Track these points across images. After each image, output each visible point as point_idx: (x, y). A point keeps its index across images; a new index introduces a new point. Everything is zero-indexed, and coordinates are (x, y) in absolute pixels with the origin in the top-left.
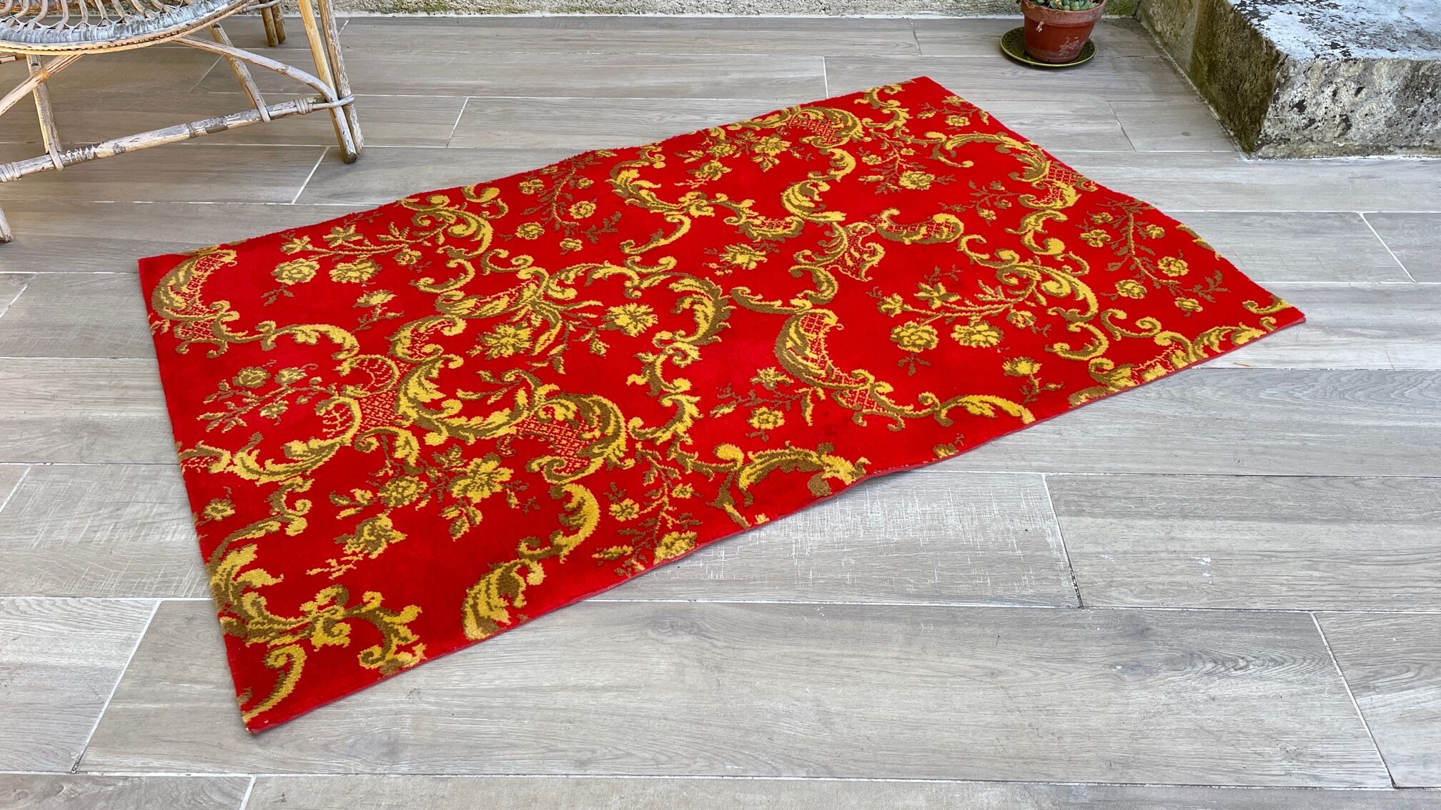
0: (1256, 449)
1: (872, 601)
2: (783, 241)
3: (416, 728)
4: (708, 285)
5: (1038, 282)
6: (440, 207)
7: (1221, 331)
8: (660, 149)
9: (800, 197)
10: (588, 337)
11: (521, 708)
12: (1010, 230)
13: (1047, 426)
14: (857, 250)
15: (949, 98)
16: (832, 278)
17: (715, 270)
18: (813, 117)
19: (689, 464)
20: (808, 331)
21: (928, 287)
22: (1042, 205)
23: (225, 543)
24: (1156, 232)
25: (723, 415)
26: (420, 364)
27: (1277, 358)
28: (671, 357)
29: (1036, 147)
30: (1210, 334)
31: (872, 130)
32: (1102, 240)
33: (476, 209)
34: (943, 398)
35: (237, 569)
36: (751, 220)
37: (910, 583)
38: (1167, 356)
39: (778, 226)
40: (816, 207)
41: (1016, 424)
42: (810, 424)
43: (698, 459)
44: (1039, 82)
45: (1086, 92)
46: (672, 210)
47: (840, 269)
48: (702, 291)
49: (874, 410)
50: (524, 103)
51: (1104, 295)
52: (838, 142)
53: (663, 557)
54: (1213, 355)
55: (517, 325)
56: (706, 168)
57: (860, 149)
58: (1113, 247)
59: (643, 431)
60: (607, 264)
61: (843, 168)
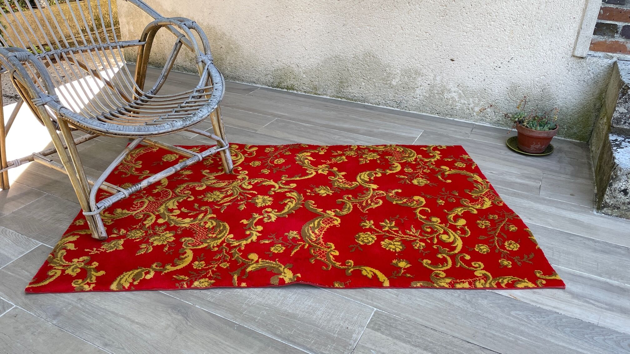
0: (487, 334)
1: (259, 331)
2: (345, 189)
3: (70, 311)
4: (300, 196)
5: (440, 233)
6: (233, 149)
7: (512, 279)
8: (327, 148)
10: (242, 203)
11: (105, 318)
12: (446, 211)
13: (394, 291)
15: (464, 155)
16: (352, 207)
17: (308, 192)
19: (236, 256)
20: (323, 223)
22: (470, 205)
23: (72, 233)
24: (513, 228)
25: (264, 243)
26: (180, 196)
27: (535, 300)
28: (264, 217)
29: (487, 182)
30: (506, 278)
32: (485, 226)
33: (244, 153)
34: (355, 265)
35: (68, 241)
37: (280, 329)
38: (475, 281)
41: (378, 284)
42: (292, 255)
43: (240, 256)
44: (515, 159)
45: (535, 167)
46: (312, 169)
48: (296, 198)
49: (323, 259)
50: (294, 124)
51: (467, 247)
52: (400, 161)
53: (196, 285)
54: (499, 287)
55: (221, 192)
56: (338, 158)
58: (488, 230)
59: (230, 240)
60: (272, 181)
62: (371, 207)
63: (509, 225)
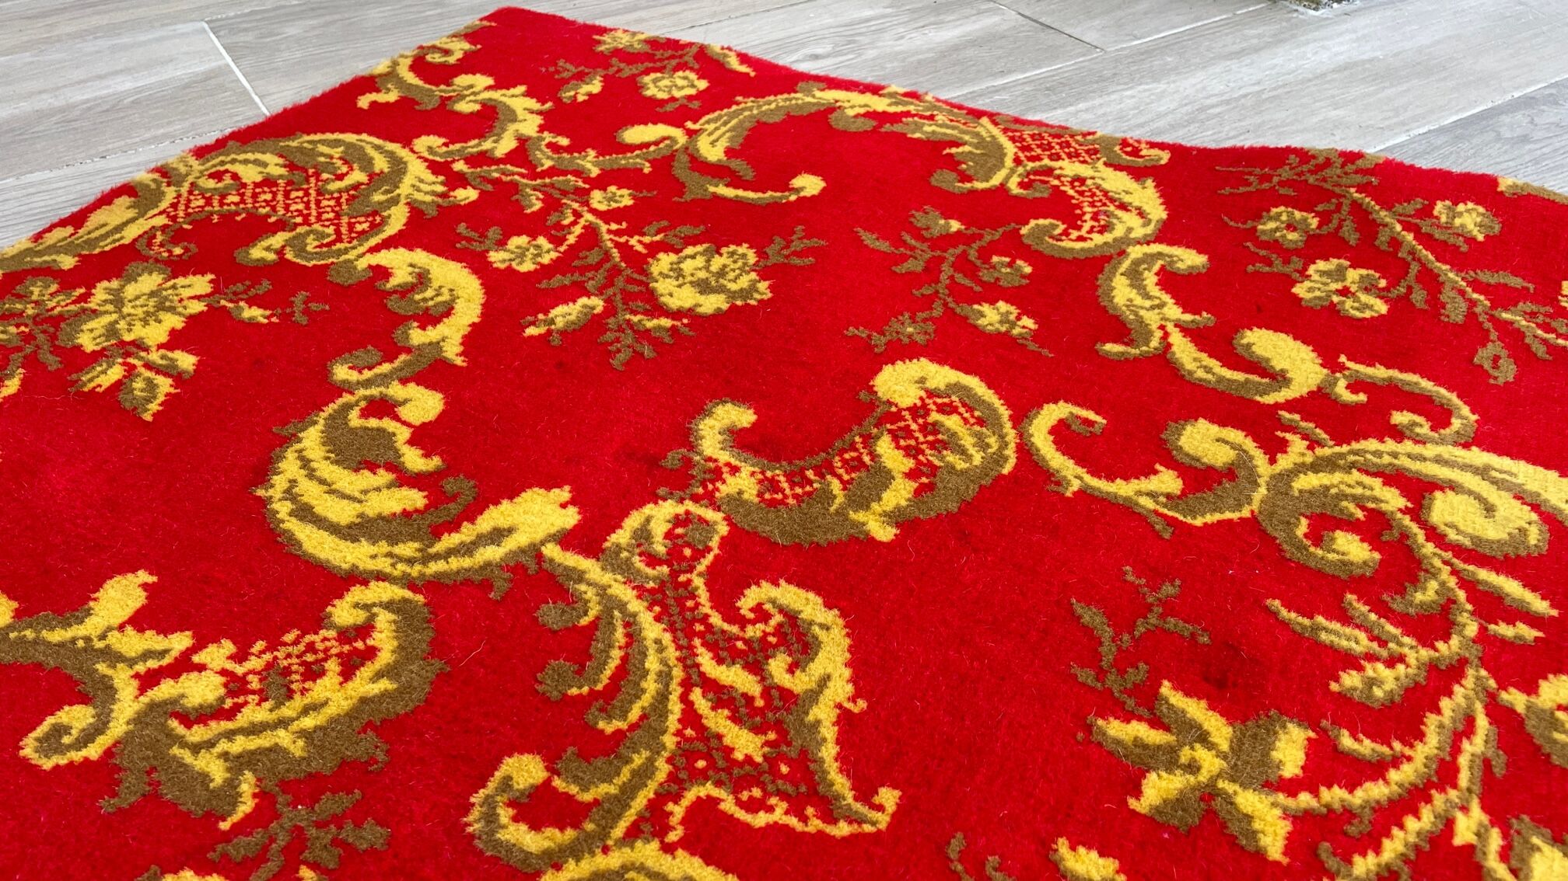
9: (348, 480)
14: (724, 649)
15: (606, 38)
18: (250, 174)
21: (1139, 730)
31: (460, 166)
36: (166, 690)
39: (313, 673)
40: (433, 503)
47: (729, 805)
52: (375, 227)
57: (462, 228)
61: (448, 311)
62: (823, 714)
63: (1427, 212)
